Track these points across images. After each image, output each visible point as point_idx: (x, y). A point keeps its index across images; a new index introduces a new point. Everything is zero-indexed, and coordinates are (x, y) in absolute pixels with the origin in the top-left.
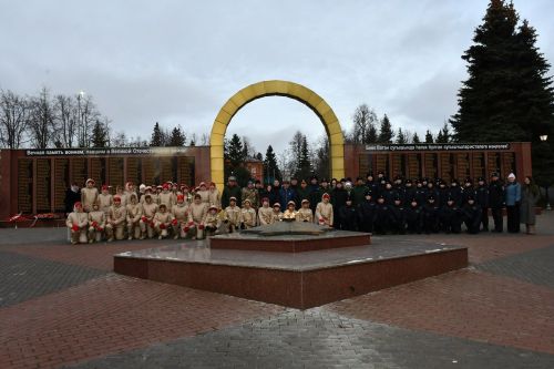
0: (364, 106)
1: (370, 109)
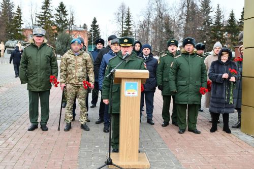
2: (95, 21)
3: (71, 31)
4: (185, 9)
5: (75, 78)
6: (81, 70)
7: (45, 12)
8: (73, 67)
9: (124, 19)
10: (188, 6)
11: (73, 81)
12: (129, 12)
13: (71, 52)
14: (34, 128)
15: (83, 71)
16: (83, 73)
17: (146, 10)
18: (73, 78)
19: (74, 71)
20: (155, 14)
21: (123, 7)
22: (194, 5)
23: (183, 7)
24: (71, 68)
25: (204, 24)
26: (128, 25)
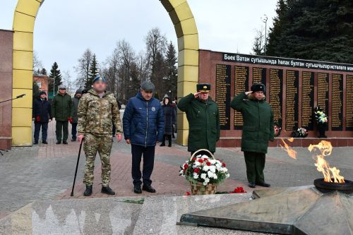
0: (157, 31)
1: (162, 34)
2: (55, 66)
4: (151, 59)
5: (99, 125)
6: (106, 115)
8: (96, 111)
9: (90, 66)
10: (154, 57)
11: (96, 130)
12: (94, 59)
13: (94, 93)
15: (108, 117)
16: (108, 120)
17: (112, 58)
18: (97, 126)
19: (98, 117)
20: (121, 62)
21: (88, 54)
22: (159, 56)
23: (149, 57)
24: (94, 112)
25: (170, 74)
26: (94, 72)
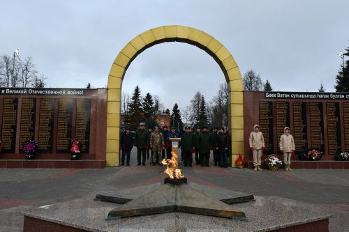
0: (251, 73)
2: (176, 106)
3: (156, 116)
7: (135, 102)
9: (200, 105)
12: (203, 99)
14: (139, 164)
15: (160, 140)
17: (217, 97)
21: (198, 95)
26: (203, 110)
